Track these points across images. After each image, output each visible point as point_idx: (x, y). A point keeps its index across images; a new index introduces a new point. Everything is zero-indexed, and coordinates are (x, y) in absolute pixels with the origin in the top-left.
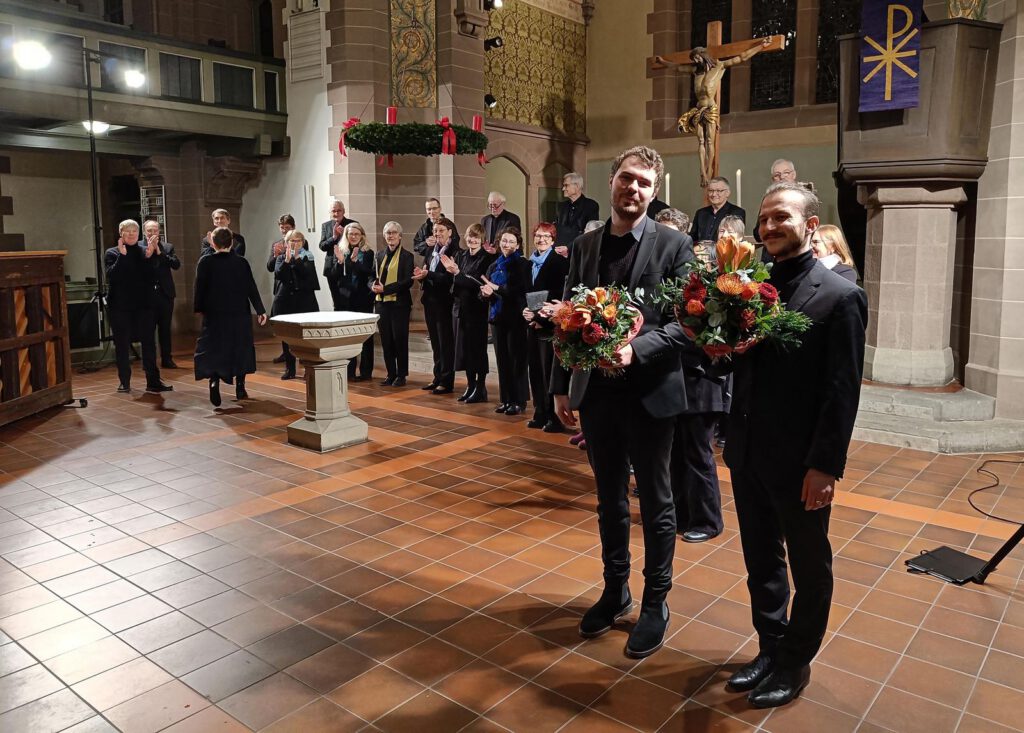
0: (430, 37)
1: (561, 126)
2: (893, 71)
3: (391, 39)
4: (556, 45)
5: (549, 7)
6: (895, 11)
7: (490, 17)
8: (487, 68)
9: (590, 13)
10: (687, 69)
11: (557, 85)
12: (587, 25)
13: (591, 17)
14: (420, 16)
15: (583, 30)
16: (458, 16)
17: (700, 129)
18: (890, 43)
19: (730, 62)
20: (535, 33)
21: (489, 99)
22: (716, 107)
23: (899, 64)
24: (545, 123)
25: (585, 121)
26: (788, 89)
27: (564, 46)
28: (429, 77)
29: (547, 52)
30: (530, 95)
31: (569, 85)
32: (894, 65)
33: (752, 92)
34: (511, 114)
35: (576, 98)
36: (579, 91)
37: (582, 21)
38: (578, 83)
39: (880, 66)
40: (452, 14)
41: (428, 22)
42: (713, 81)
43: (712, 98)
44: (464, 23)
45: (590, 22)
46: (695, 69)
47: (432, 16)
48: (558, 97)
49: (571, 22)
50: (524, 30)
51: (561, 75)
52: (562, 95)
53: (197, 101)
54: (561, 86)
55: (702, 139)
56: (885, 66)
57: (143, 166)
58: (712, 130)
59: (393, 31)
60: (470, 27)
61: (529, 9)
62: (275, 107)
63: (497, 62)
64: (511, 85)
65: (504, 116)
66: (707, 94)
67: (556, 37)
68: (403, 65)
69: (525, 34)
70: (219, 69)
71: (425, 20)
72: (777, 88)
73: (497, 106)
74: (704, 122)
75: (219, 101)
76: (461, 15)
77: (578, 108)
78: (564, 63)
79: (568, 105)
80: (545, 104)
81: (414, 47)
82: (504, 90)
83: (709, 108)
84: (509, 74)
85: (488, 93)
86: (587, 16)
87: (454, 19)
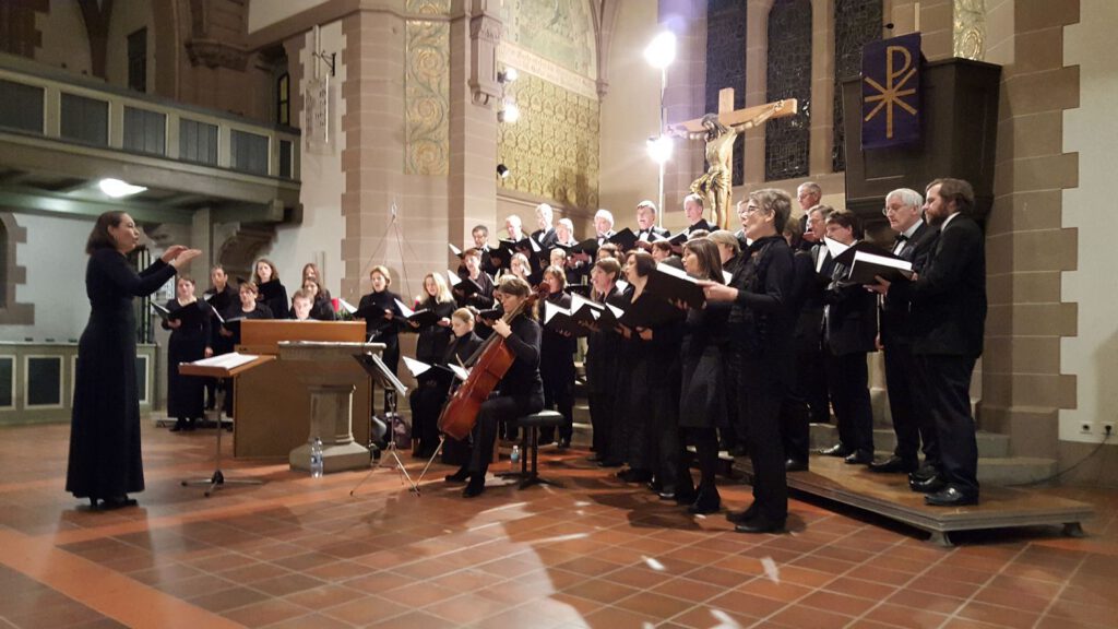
0: (445, 106)
1: (573, 199)
2: (894, 110)
3: (406, 107)
4: (570, 120)
5: (563, 82)
6: (894, 52)
7: (503, 89)
8: (500, 140)
9: (604, 89)
10: (698, 137)
11: (569, 159)
12: (600, 101)
13: (606, 93)
14: (434, 87)
15: (597, 105)
16: (472, 87)
17: (712, 195)
18: (889, 83)
19: (741, 128)
20: (548, 107)
21: (501, 169)
22: (728, 173)
23: (900, 102)
24: (557, 197)
25: (597, 196)
26: (805, 159)
27: (577, 121)
28: (442, 145)
29: (560, 127)
30: (542, 168)
31: (582, 158)
32: (894, 103)
33: (767, 163)
34: (523, 184)
35: (588, 173)
36: (591, 166)
37: (596, 97)
38: (591, 158)
39: (881, 105)
40: (466, 83)
41: (442, 92)
42: (725, 147)
43: (723, 164)
44: (478, 93)
45: (603, 98)
46: (706, 136)
47: (446, 86)
48: (571, 171)
49: (584, 98)
50: (538, 104)
51: (573, 149)
52: (575, 169)
53: (214, 165)
54: (574, 161)
55: (714, 205)
56: (886, 105)
57: (155, 233)
58: (723, 195)
59: (408, 100)
60: (483, 97)
61: (543, 84)
62: (289, 175)
63: (510, 134)
64: (523, 157)
65: (516, 187)
66: (718, 159)
67: (569, 113)
68: (416, 134)
69: (539, 108)
70: (236, 135)
71: (439, 91)
72: (792, 158)
73: (509, 178)
74: (715, 186)
75: (234, 165)
76: (475, 86)
77: (591, 183)
78: (577, 138)
79: (581, 181)
80: (557, 177)
81: (428, 116)
82: (517, 161)
83: (720, 173)
84: (521, 146)
85: (500, 163)
86: (600, 93)
87: (467, 89)
